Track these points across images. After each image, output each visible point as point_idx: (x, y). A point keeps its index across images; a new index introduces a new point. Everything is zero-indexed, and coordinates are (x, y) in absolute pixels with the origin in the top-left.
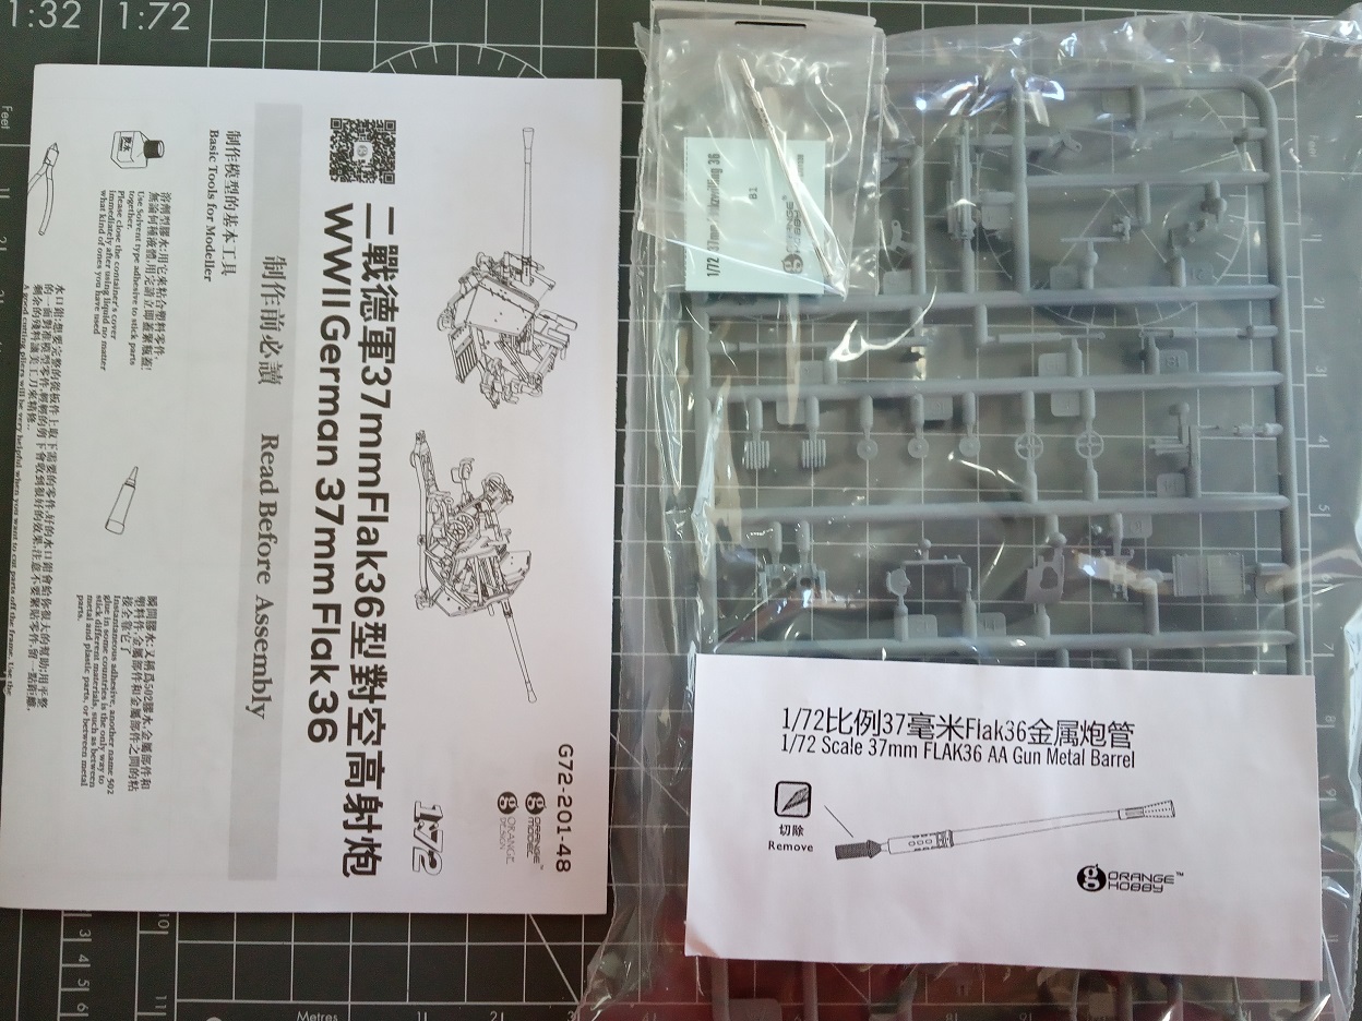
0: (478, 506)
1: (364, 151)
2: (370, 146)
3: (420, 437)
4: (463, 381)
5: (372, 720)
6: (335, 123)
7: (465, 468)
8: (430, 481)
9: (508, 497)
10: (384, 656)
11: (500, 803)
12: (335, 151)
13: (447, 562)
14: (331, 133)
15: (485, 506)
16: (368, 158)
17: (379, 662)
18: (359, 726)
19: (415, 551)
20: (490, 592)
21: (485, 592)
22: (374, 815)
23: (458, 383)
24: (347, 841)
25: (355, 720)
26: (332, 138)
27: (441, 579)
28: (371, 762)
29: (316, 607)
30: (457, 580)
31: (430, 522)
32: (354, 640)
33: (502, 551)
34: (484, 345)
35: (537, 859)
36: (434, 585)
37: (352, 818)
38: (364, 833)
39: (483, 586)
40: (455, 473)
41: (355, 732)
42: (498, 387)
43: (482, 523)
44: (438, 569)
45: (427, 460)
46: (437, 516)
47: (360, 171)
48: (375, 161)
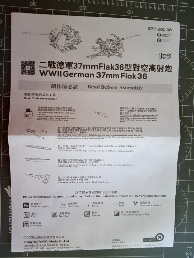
0: (102, 45)
1: (28, 68)
2: (27, 67)
3: (88, 57)
4: (76, 48)
5: (143, 67)
6: (22, 73)
7: (94, 48)
8: (97, 55)
9: (100, 39)
10: (131, 64)
11: (159, 42)
12: (28, 74)
13: (113, 51)
14: (24, 74)
15: (102, 44)
16: (29, 67)
17: (132, 65)
18: (144, 69)
19: (111, 58)
20: (119, 43)
21: (119, 44)
22: (161, 66)
23: (77, 49)
24: (165, 71)
25: (143, 70)
26: (25, 74)
27: (116, 53)
28: (151, 67)
29: (121, 78)
30: (117, 50)
31: (105, 55)
32: (128, 70)
33: (111, 40)
34: (69, 44)
35: (169, 35)
36: (118, 54)
37: (161, 70)
38: (164, 68)
39: (118, 44)
40: (95, 50)
41: (145, 70)
42: (77, 41)
43: (105, 44)
44: (115, 53)
45: (92, 56)
46: (104, 53)
47: (32, 69)
48: (30, 66)
